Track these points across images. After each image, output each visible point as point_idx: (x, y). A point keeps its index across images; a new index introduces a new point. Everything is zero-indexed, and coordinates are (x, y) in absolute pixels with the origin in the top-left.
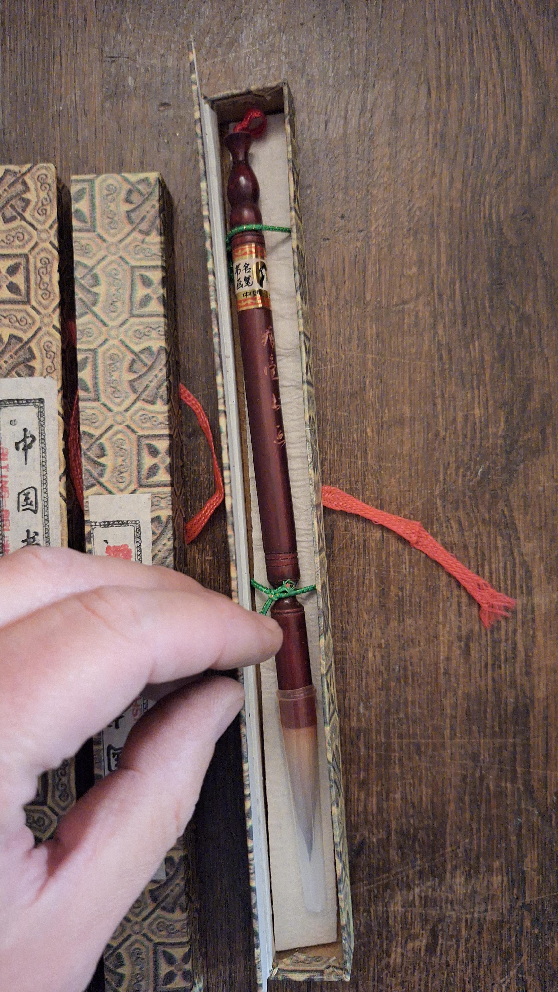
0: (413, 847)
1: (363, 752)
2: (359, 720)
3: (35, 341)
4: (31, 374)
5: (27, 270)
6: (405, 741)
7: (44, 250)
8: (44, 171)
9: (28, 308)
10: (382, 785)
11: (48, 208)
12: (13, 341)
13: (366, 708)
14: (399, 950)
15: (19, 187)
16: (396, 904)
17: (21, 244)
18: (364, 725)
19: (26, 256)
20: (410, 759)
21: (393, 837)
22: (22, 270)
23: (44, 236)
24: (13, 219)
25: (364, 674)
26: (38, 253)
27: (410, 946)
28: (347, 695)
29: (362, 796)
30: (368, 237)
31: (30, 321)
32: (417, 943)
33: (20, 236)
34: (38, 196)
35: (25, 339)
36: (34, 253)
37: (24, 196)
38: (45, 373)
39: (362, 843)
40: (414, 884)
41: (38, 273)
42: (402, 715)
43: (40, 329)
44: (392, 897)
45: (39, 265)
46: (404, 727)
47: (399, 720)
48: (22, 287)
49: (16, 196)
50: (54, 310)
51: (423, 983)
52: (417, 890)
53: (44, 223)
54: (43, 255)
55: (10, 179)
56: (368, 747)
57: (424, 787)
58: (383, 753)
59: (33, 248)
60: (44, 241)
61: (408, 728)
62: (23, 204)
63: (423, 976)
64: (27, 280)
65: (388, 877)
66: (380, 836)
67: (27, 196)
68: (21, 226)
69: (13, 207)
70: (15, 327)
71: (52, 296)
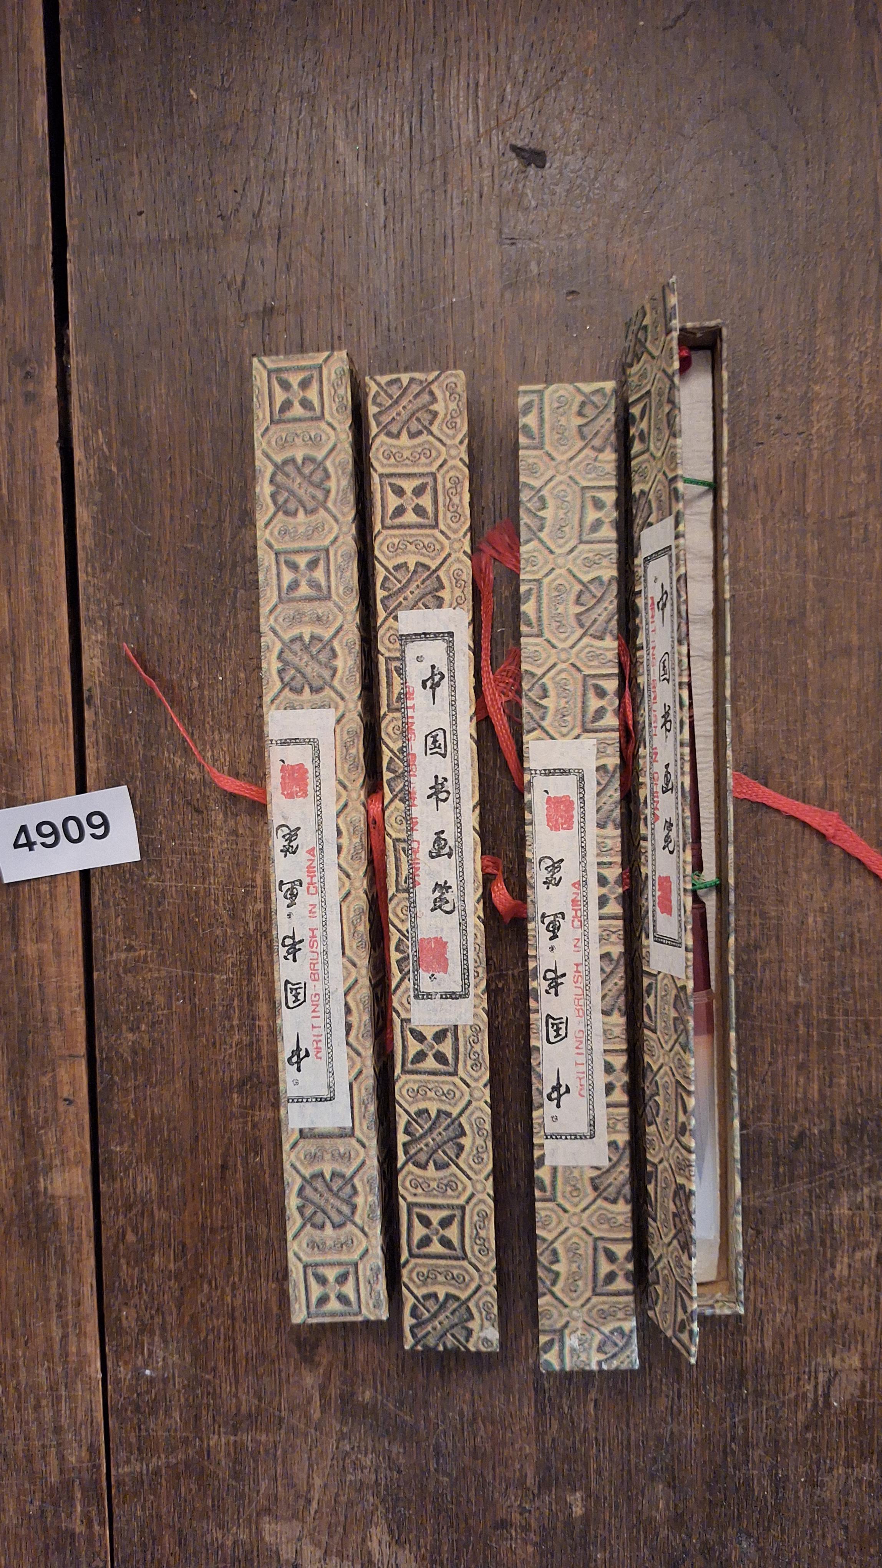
0: (861, 1139)
1: (802, 1030)
2: (797, 995)
3: (444, 568)
4: (440, 606)
5: (435, 491)
6: (852, 1018)
7: (453, 467)
8: (453, 379)
9: (436, 532)
10: (825, 1068)
11: (458, 420)
12: (420, 569)
13: (805, 980)
14: (846, 1260)
15: (426, 397)
16: (841, 1206)
17: (428, 461)
18: (803, 1000)
19: (434, 475)
20: (857, 1039)
21: (838, 1128)
22: (429, 490)
23: (453, 452)
24: (420, 433)
25: (803, 942)
26: (447, 472)
27: (858, 1255)
28: (784, 965)
29: (802, 1081)
30: (808, 441)
31: (438, 547)
32: (867, 1252)
33: (427, 453)
34: (447, 408)
35: (433, 567)
36: (442, 471)
37: (431, 408)
38: (455, 604)
39: (802, 1134)
40: (863, 1183)
41: (446, 493)
42: (848, 989)
43: (449, 555)
44: (837, 1197)
45: (448, 485)
46: (851, 1002)
47: (845, 994)
48: (430, 509)
49: (422, 408)
50: (465, 534)
51: (873, 1299)
52: (866, 1190)
53: (454, 437)
54: (452, 473)
55: (415, 388)
56: (808, 1025)
57: (873, 1072)
58: (826, 1032)
59: (441, 466)
60: (454, 458)
61: (855, 1003)
62: (430, 417)
63: (874, 1291)
64: (435, 502)
65: (832, 1175)
66: (823, 1127)
67: (435, 407)
68: (428, 442)
69: (418, 420)
70: (422, 554)
71: (462, 519)
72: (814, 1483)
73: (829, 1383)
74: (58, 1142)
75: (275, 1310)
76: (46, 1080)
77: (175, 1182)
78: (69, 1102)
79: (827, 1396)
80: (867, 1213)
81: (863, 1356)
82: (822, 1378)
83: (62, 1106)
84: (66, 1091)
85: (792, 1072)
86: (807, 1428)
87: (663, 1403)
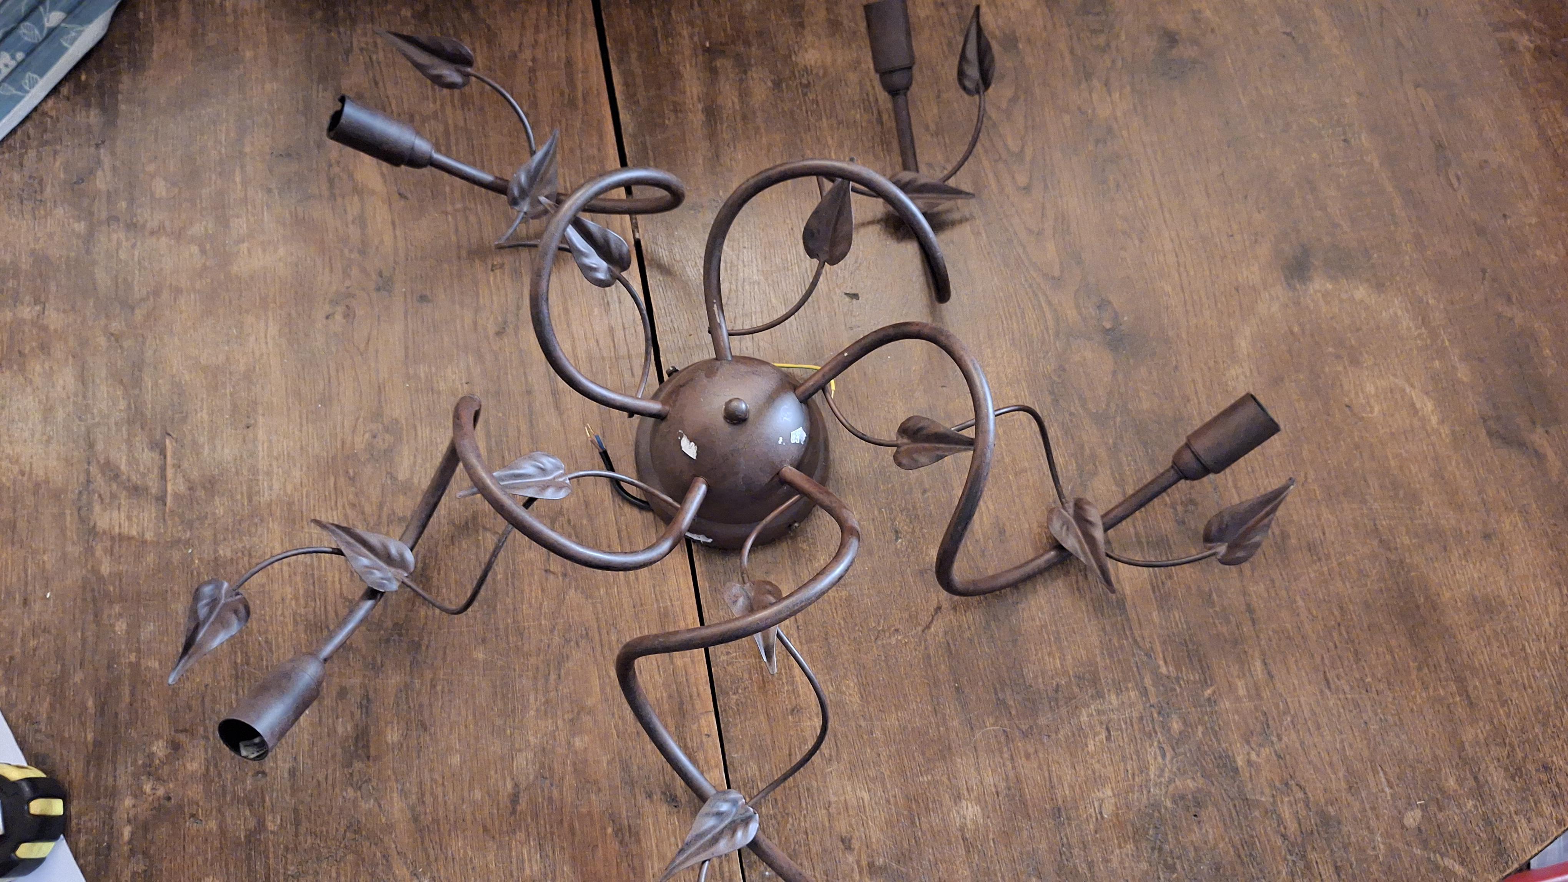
72: (1106, 861)
73: (1101, 806)
74: (705, 758)
75: (827, 824)
76: (695, 727)
77: (767, 767)
78: (708, 736)
79: (1101, 813)
80: (1096, 718)
81: (1112, 789)
82: (1096, 804)
83: (704, 739)
84: (705, 731)
85: (1046, 658)
86: (1096, 832)
87: (1025, 834)
